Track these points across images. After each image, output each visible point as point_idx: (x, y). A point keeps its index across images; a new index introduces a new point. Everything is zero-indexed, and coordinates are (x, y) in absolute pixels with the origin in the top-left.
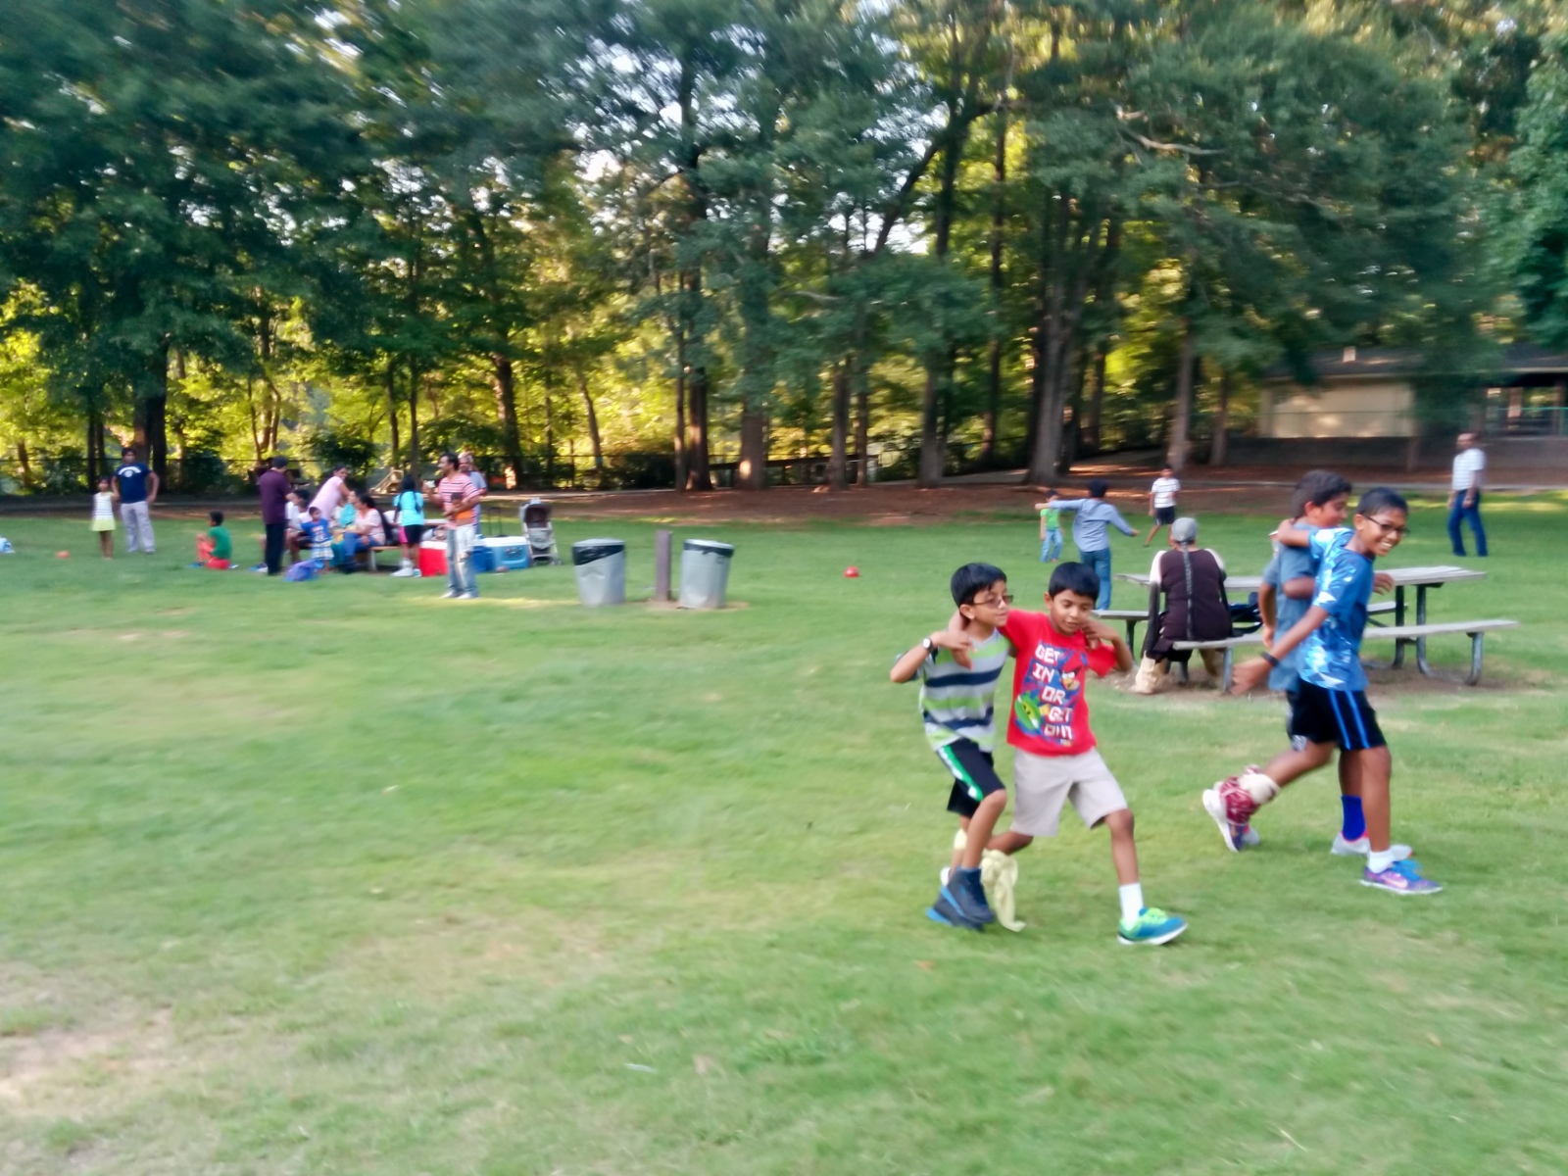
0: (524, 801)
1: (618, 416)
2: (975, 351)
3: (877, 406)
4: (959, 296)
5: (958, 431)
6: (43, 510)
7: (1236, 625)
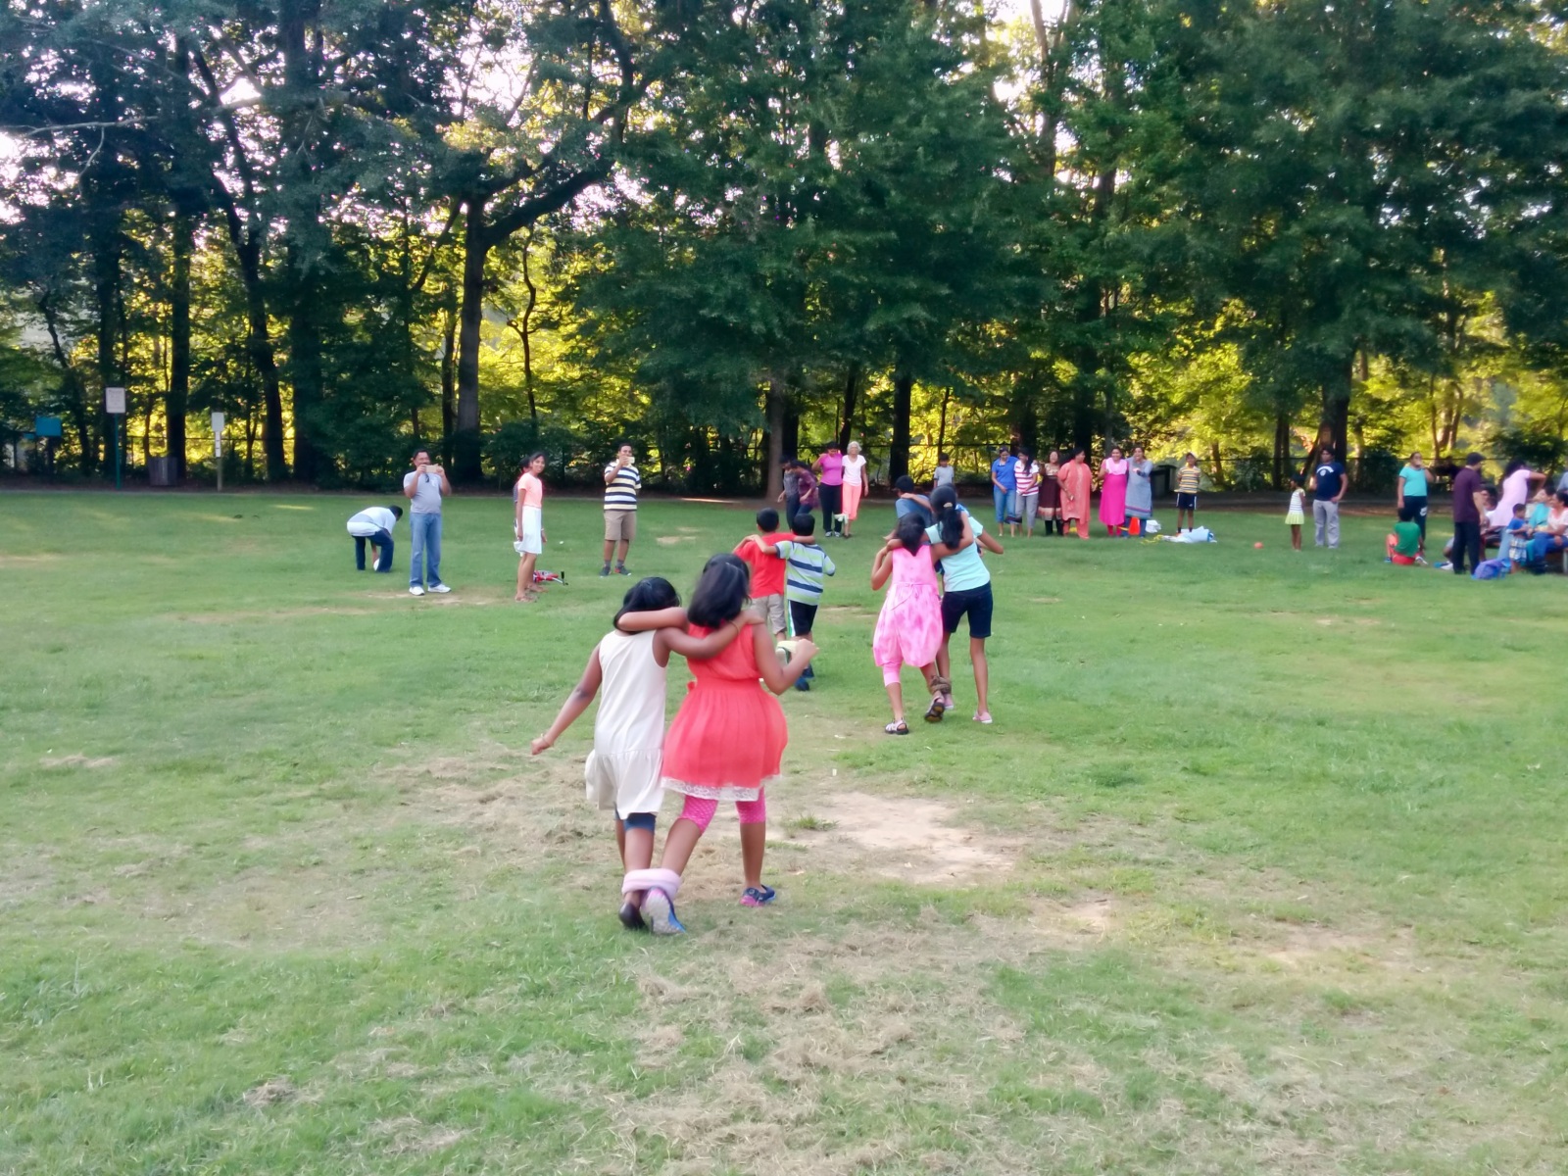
6: (1236, 505)
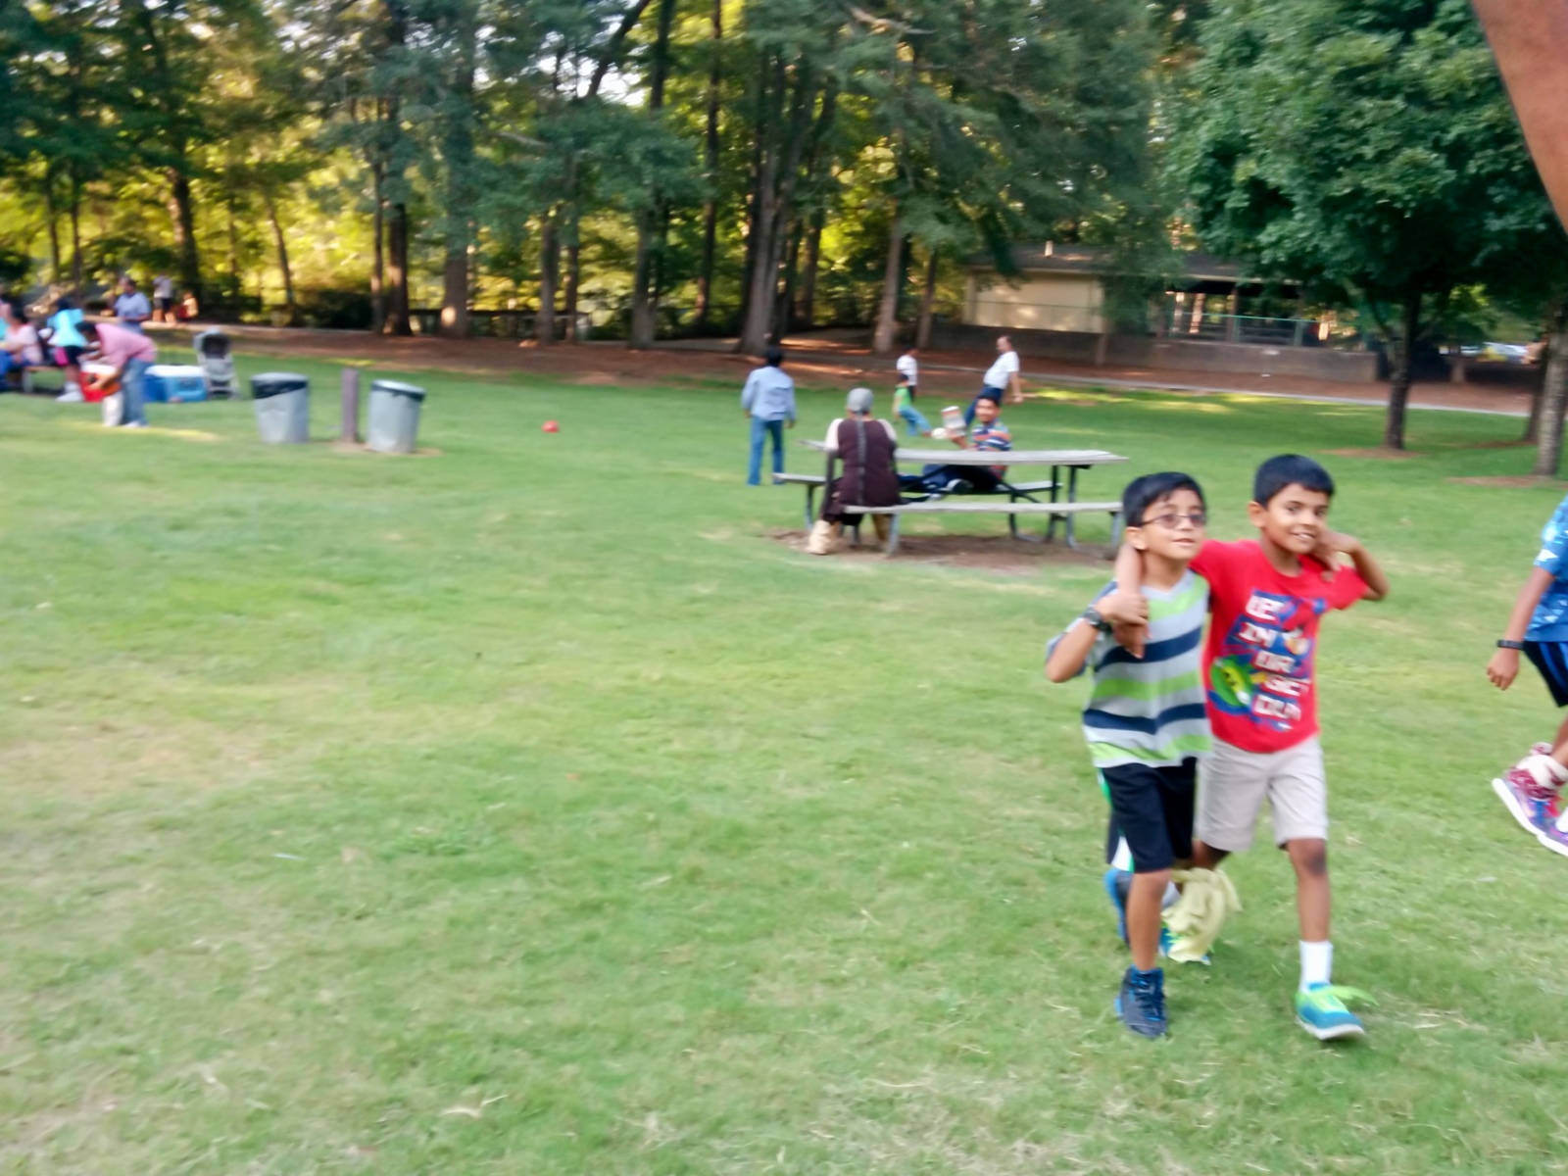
0: (188, 623)
1: (311, 249)
2: (690, 213)
3: (588, 261)
4: (669, 154)
5: (672, 294)
7: (905, 495)
